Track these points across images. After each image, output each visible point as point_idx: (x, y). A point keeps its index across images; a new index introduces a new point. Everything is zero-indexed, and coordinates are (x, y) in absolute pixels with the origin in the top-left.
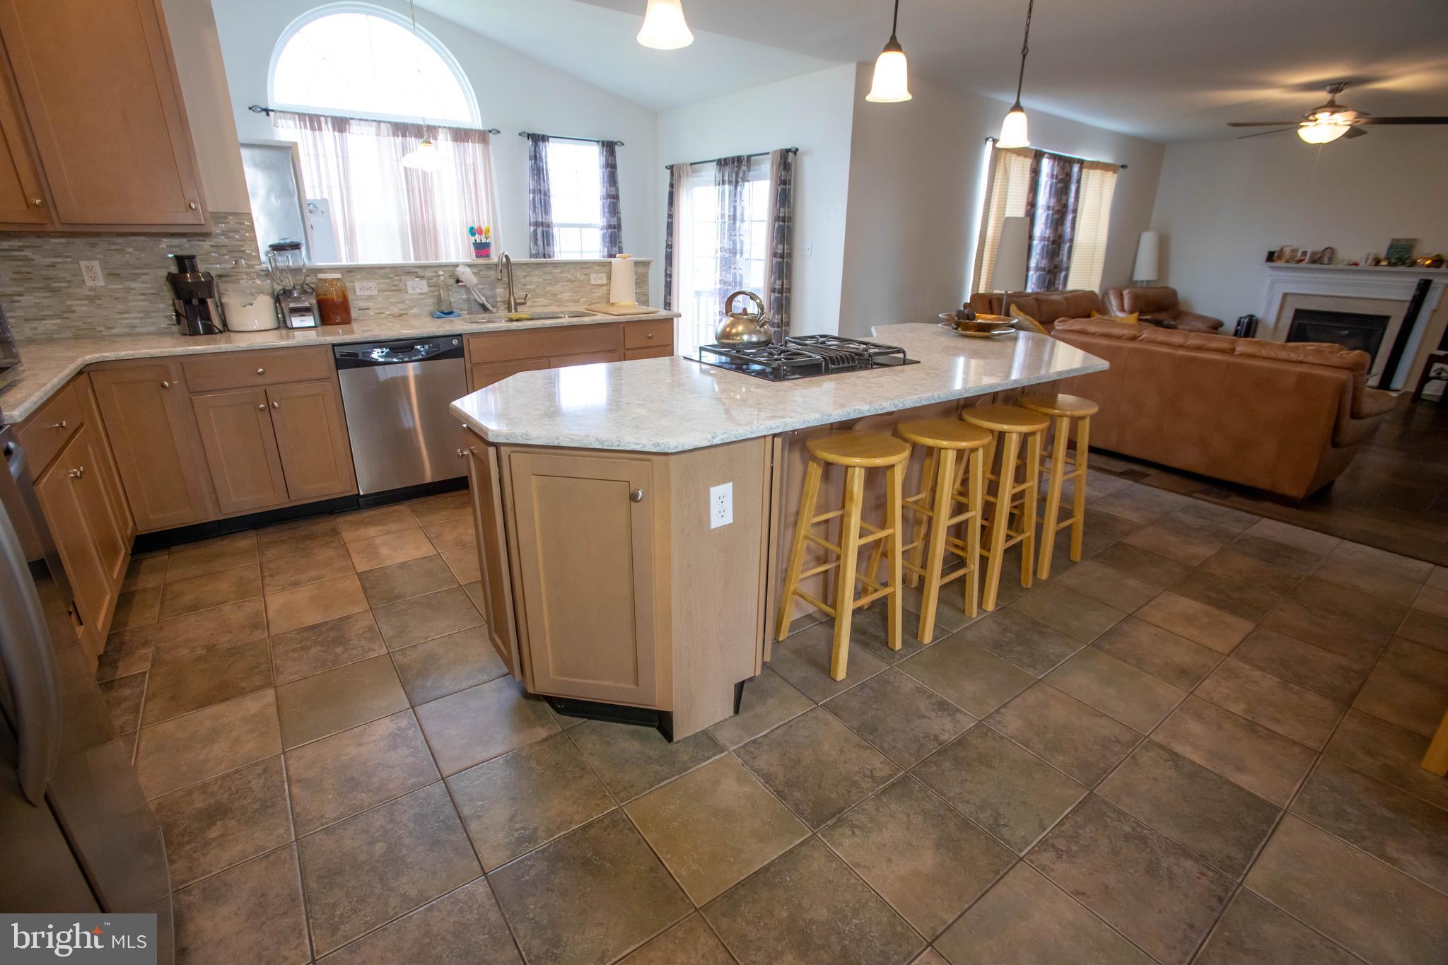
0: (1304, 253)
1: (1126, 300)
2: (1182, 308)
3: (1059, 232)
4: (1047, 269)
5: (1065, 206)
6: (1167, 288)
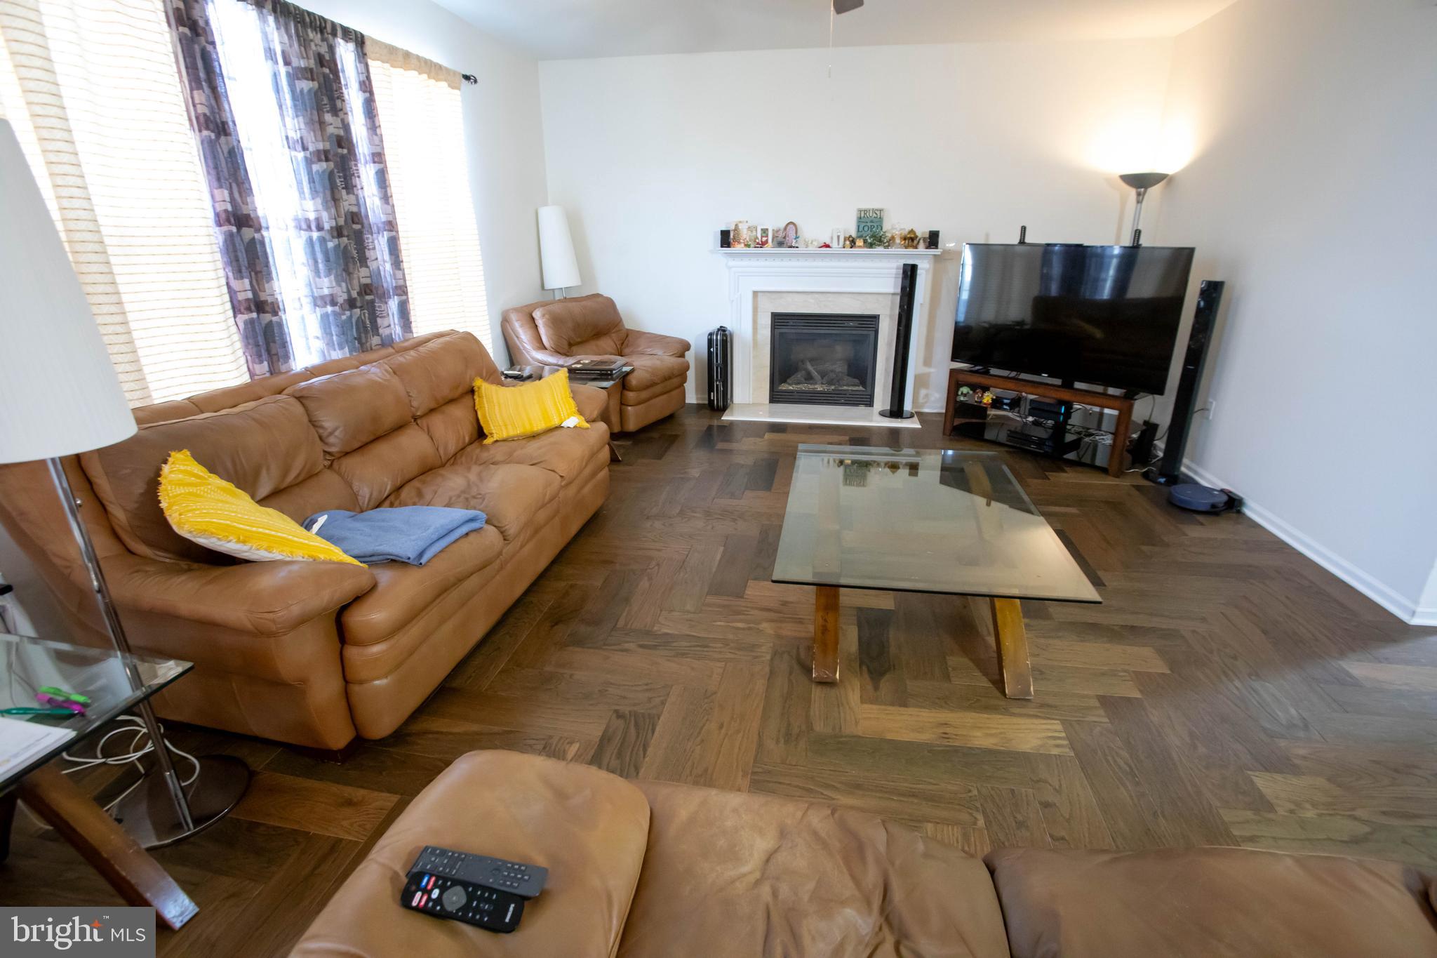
0: (765, 231)
1: (542, 331)
2: (628, 325)
3: (347, 203)
4: (342, 297)
5: (344, 141)
6: (598, 295)
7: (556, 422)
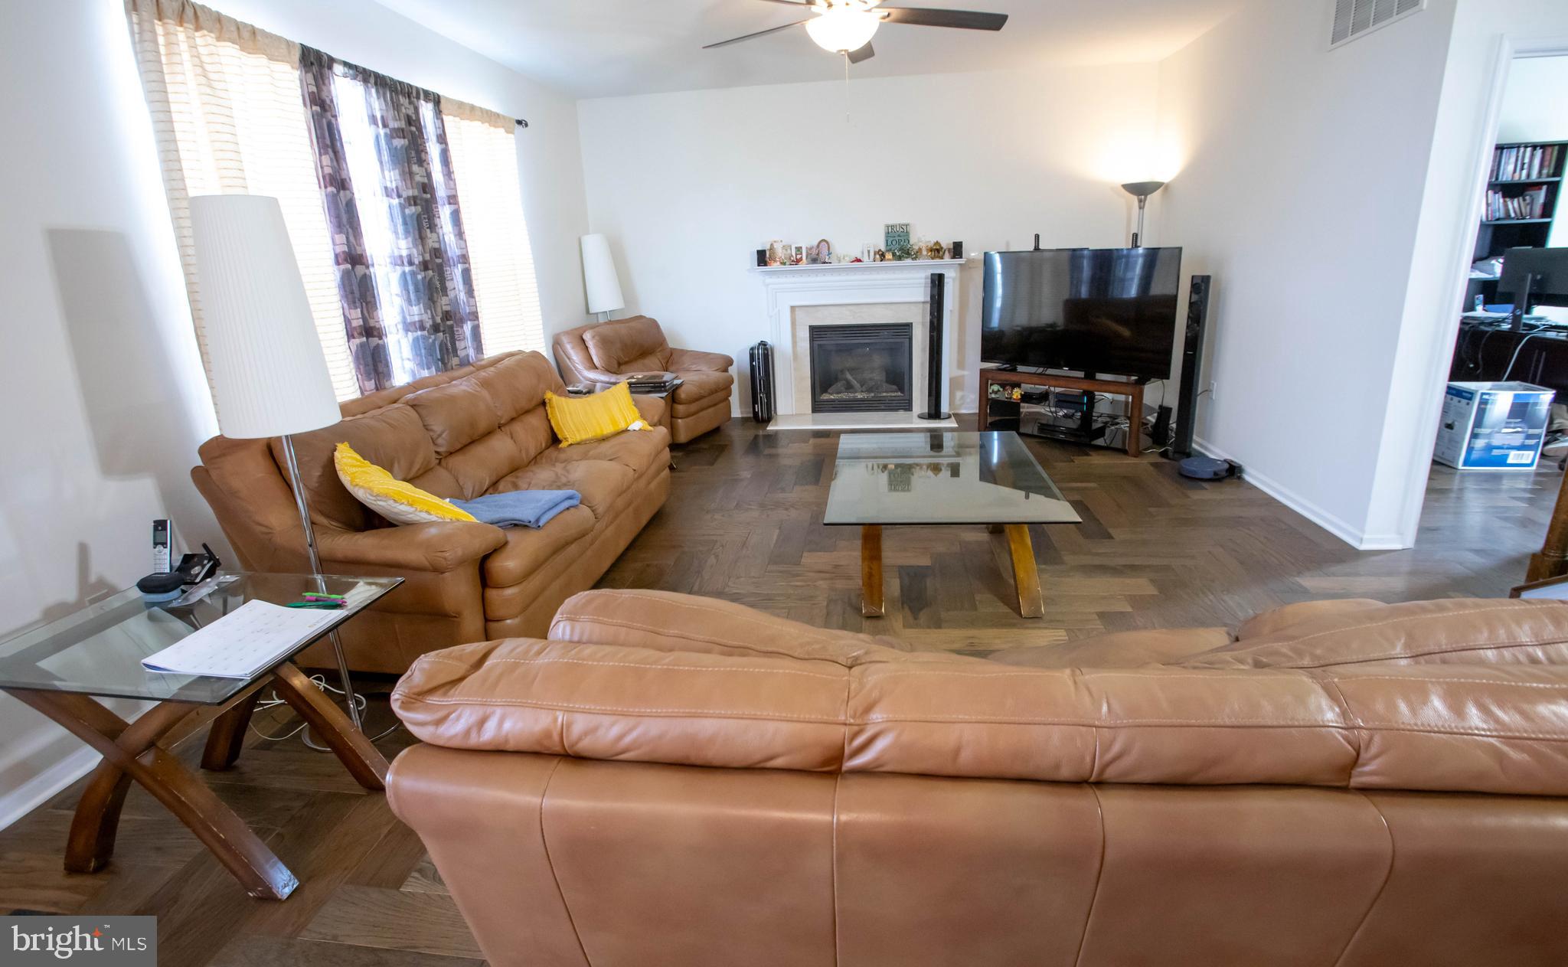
0: (799, 249)
1: (593, 351)
3: (431, 242)
4: (428, 324)
5: (427, 187)
6: (641, 317)
7: (622, 426)
